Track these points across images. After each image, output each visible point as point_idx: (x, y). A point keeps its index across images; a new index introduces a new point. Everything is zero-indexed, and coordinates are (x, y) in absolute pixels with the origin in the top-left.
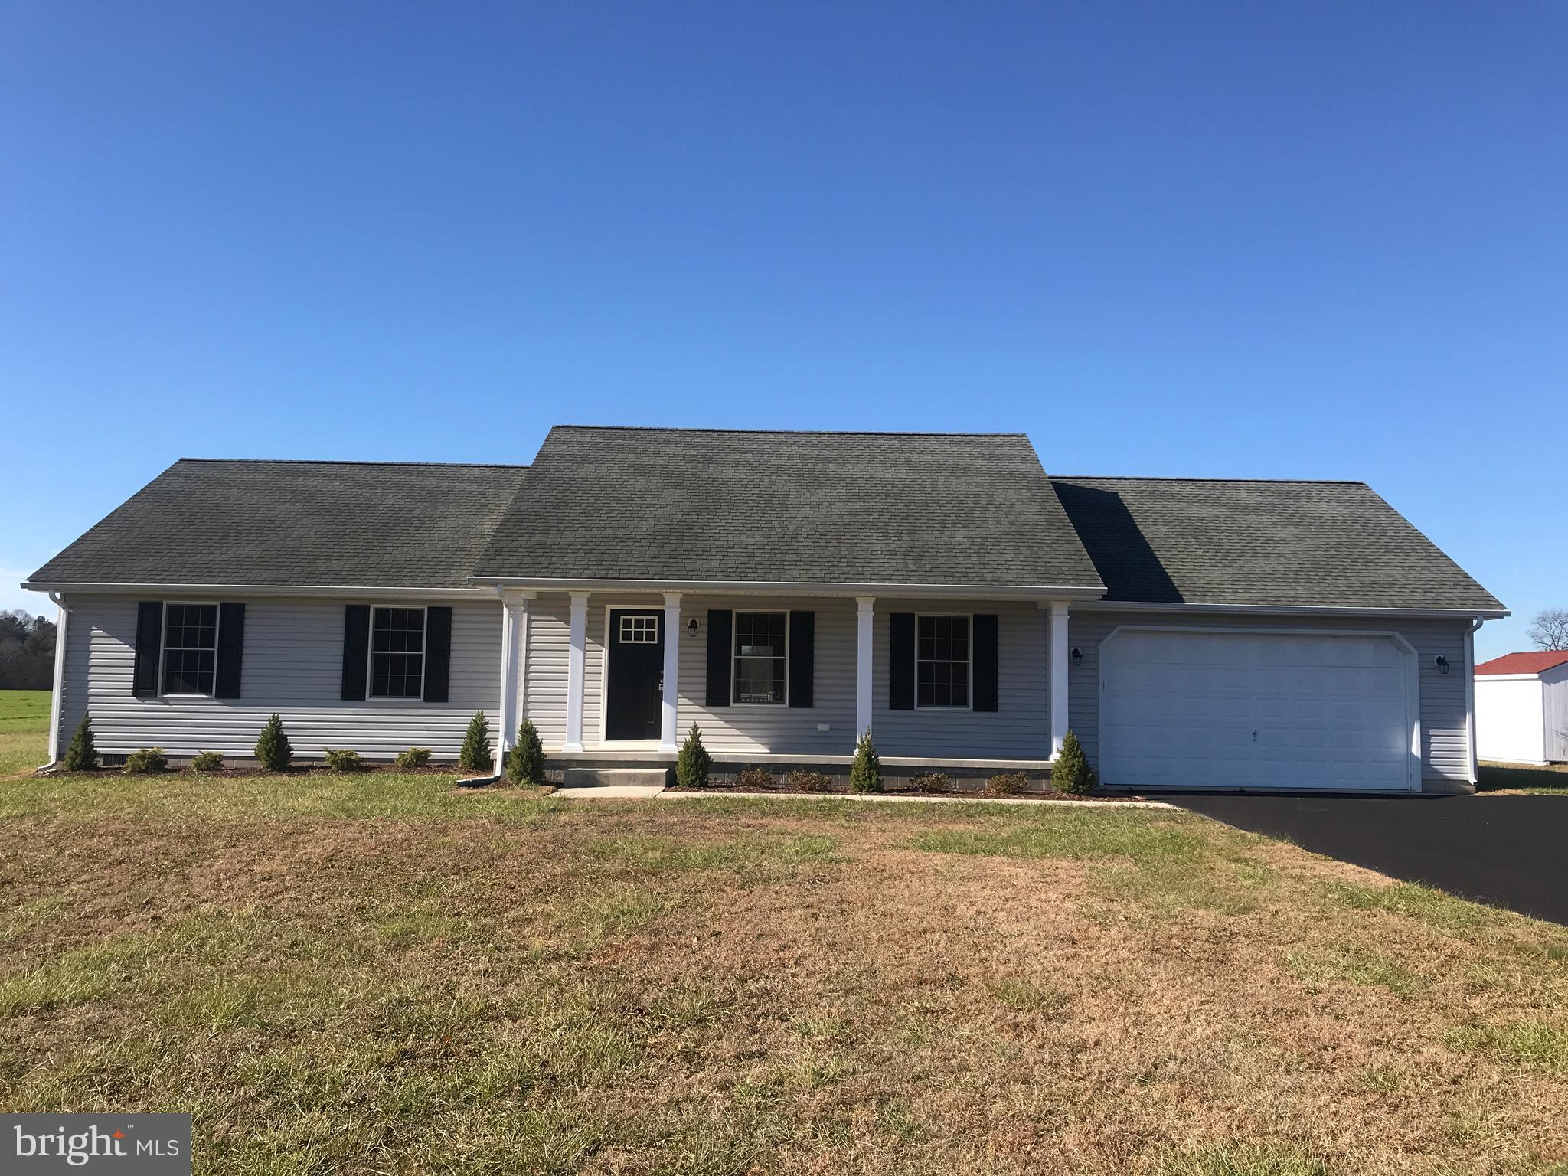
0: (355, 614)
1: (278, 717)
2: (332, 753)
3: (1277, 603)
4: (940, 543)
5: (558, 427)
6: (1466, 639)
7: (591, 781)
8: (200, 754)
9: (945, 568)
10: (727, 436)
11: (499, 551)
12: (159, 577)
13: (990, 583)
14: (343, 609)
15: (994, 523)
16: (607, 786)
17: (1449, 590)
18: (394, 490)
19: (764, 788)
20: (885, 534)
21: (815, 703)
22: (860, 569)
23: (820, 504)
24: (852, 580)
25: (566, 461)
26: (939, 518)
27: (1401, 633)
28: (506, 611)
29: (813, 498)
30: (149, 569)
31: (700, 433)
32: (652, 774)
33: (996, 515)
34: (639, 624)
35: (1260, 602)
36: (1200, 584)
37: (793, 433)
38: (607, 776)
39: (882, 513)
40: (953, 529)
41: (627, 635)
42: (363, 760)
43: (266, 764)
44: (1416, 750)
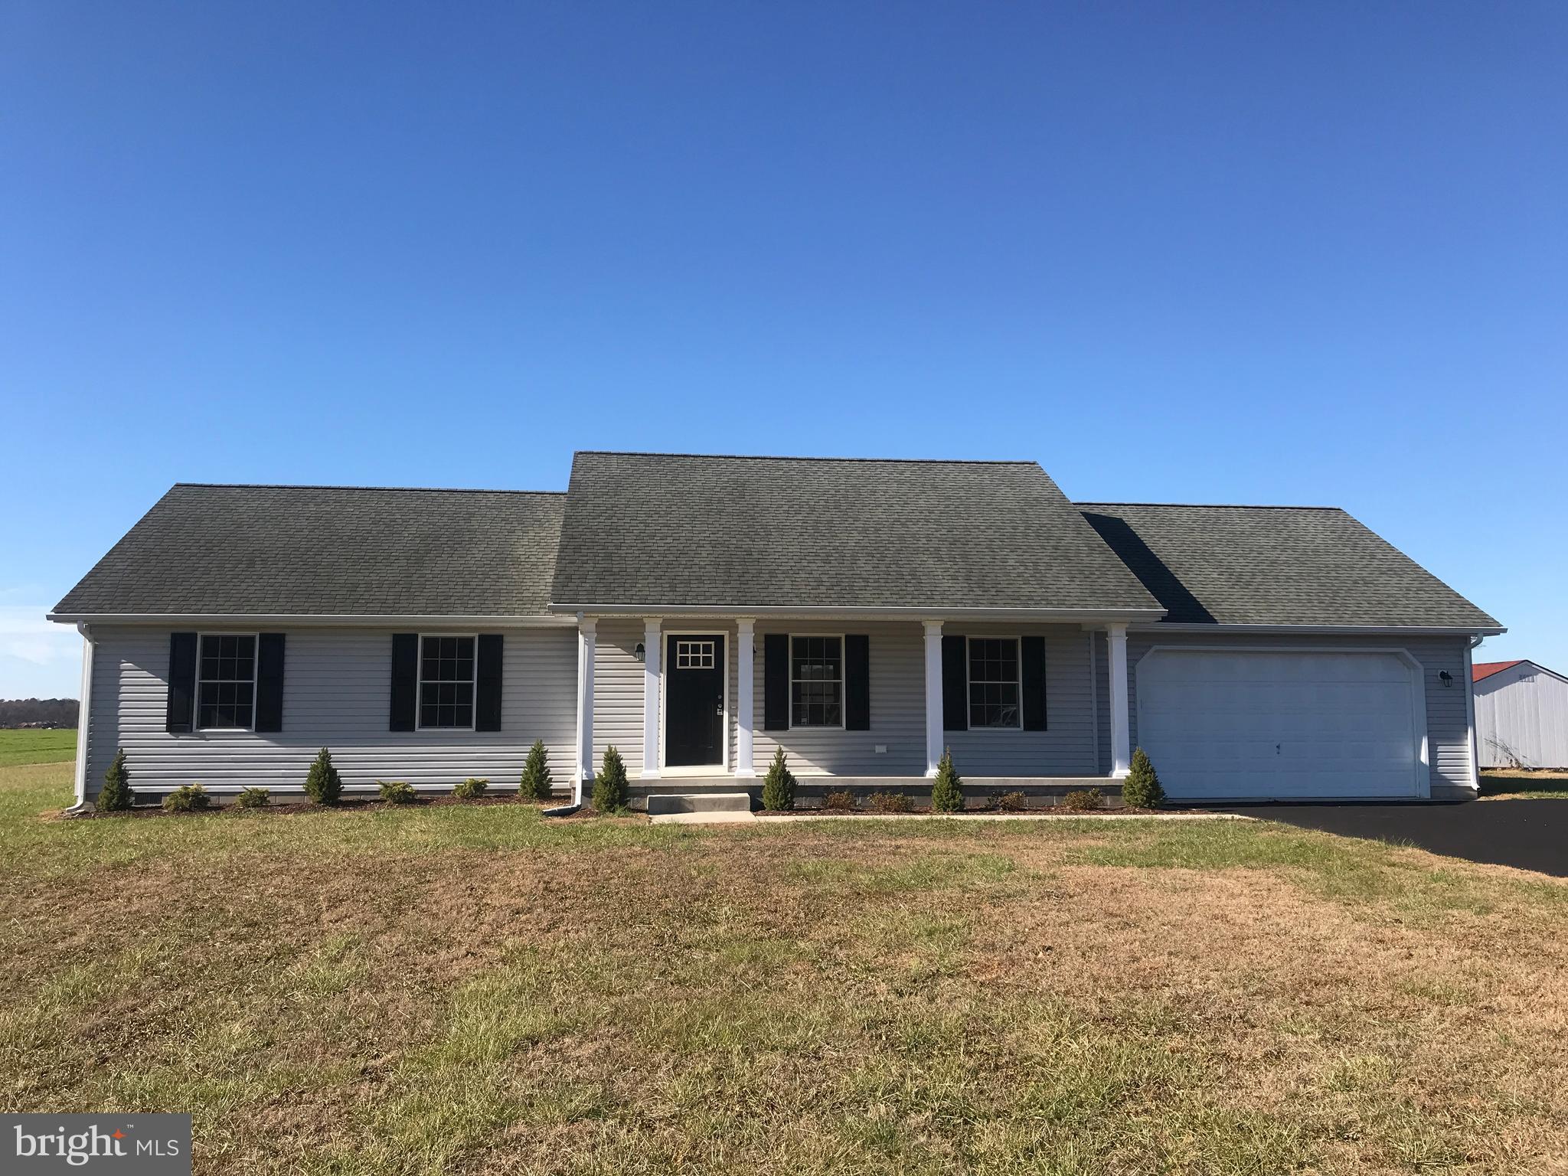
0: (403, 643)
1: (327, 750)
2: (386, 786)
3: (1299, 622)
4: (996, 568)
5: (581, 453)
6: (1466, 655)
7: (677, 807)
8: (245, 790)
9: (1009, 592)
10: (751, 462)
11: (569, 578)
12: (195, 607)
13: (1057, 606)
14: (390, 638)
15: (1039, 547)
16: (693, 812)
17: (1447, 609)
18: (413, 516)
19: (852, 810)
20: (940, 559)
21: (872, 726)
22: (929, 593)
23: (866, 530)
24: (924, 604)
25: (601, 488)
26: (985, 543)
27: (1408, 649)
28: (581, 637)
29: (857, 524)
30: (181, 599)
31: (723, 459)
32: (734, 798)
33: (1038, 540)
34: (695, 649)
35: (1284, 622)
36: (1225, 605)
37: (814, 460)
38: (691, 802)
39: (929, 539)
40: (1002, 553)
41: (684, 661)
42: (418, 792)
43: (319, 799)
44: (1424, 758)
